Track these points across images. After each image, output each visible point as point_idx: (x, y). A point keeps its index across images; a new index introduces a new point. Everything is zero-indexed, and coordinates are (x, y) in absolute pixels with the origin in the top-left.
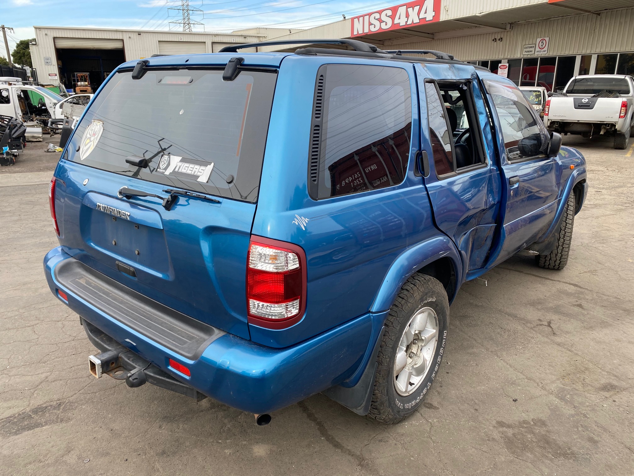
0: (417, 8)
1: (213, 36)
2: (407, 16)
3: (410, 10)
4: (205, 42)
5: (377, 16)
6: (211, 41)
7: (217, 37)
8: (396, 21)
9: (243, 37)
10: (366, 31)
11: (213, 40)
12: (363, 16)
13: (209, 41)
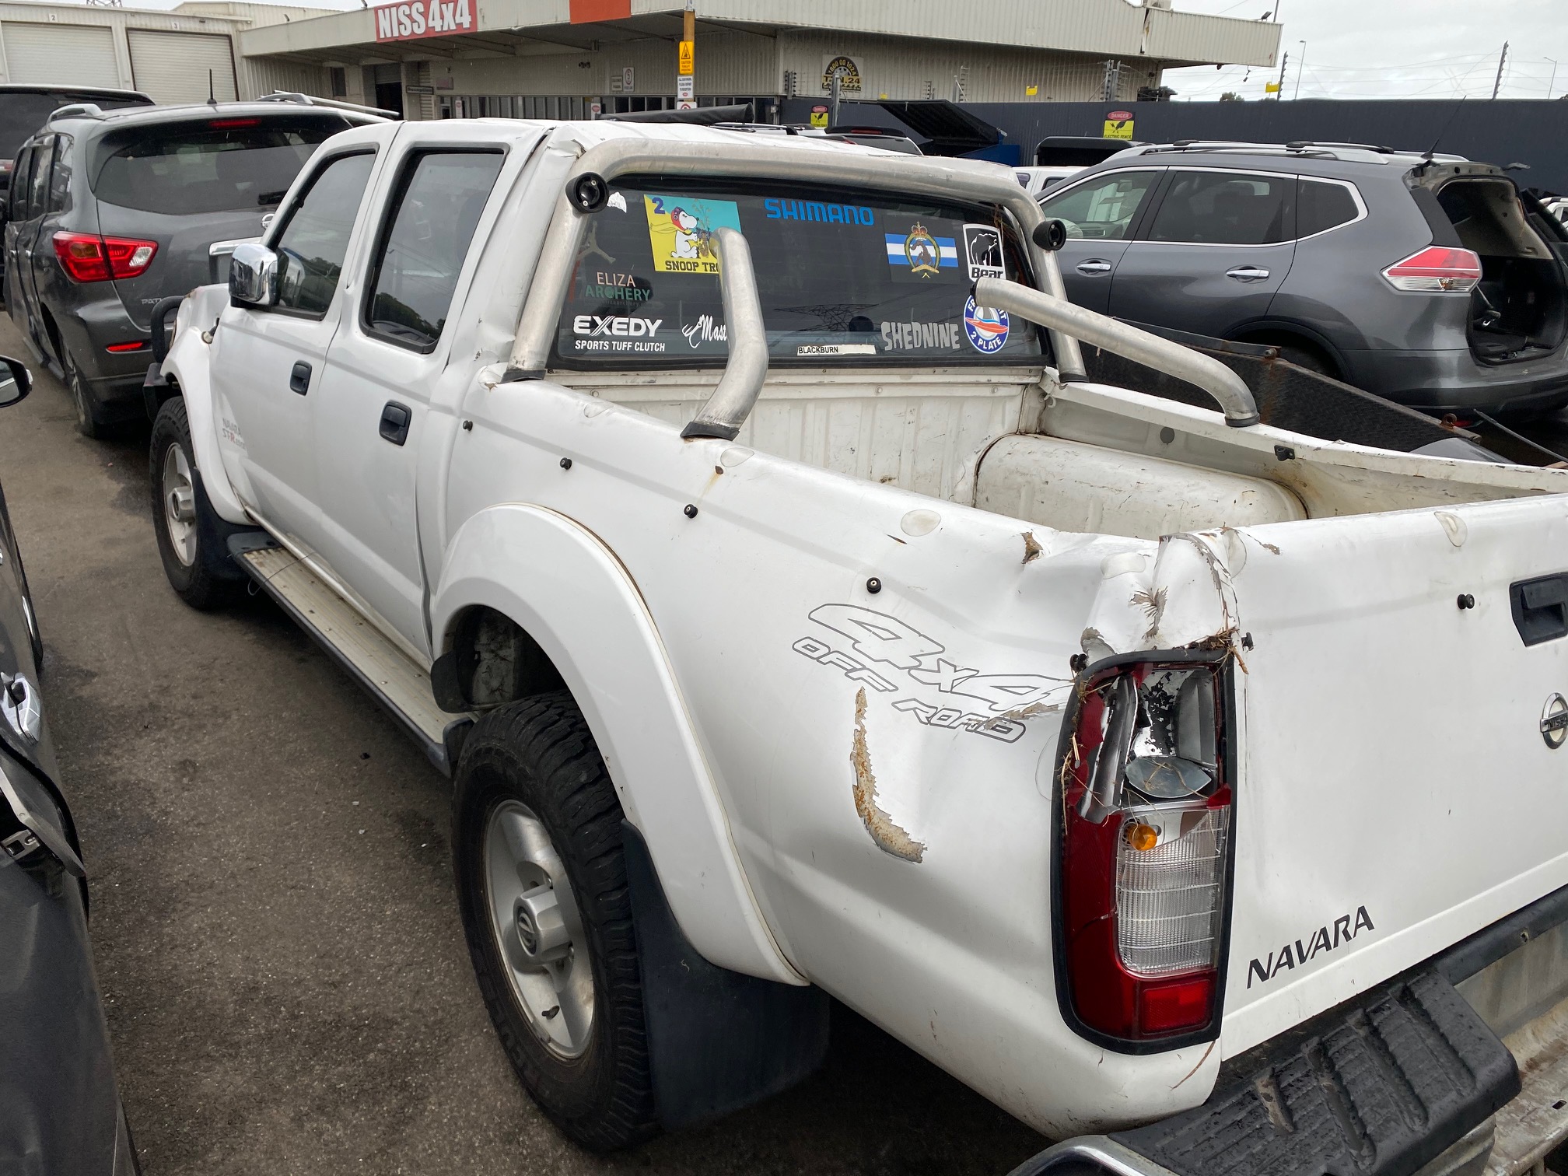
0: (451, 5)
1: (129, 15)
2: (442, 18)
3: (444, 6)
4: (111, 28)
5: (406, 8)
6: (124, 26)
7: (137, 17)
8: (431, 24)
9: (197, 21)
10: (396, 34)
11: (128, 23)
12: (389, 7)
13: (119, 26)
